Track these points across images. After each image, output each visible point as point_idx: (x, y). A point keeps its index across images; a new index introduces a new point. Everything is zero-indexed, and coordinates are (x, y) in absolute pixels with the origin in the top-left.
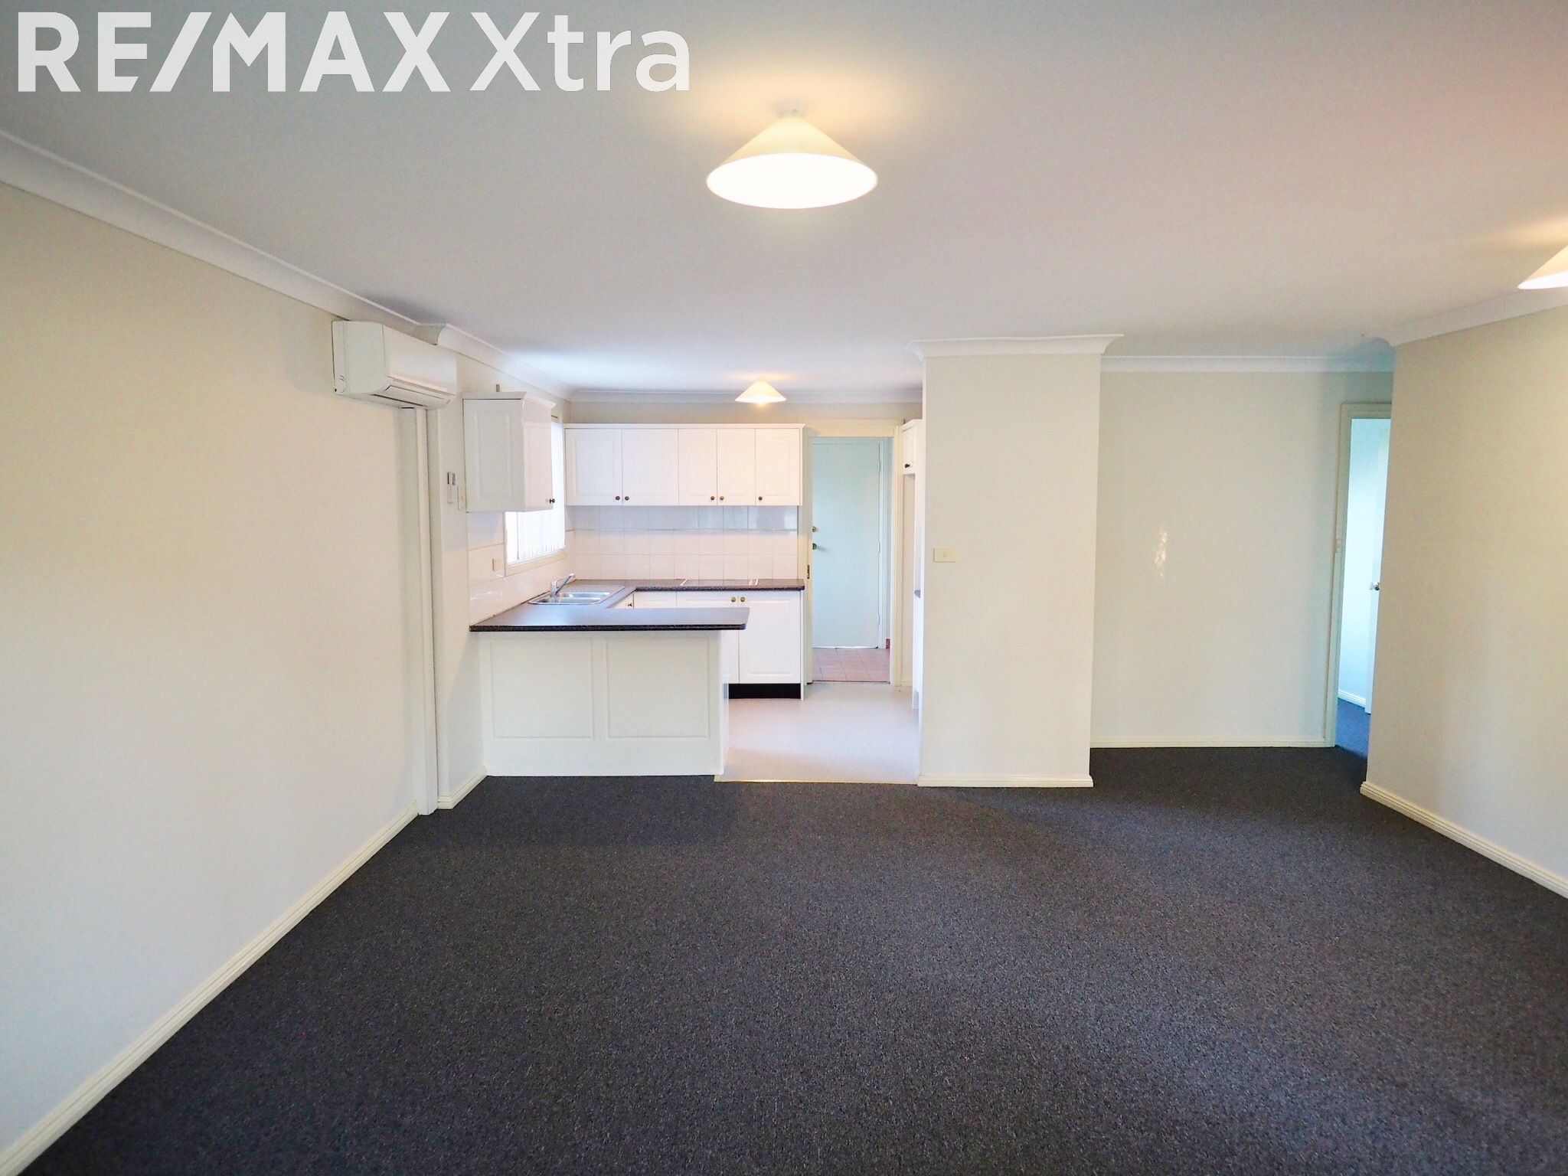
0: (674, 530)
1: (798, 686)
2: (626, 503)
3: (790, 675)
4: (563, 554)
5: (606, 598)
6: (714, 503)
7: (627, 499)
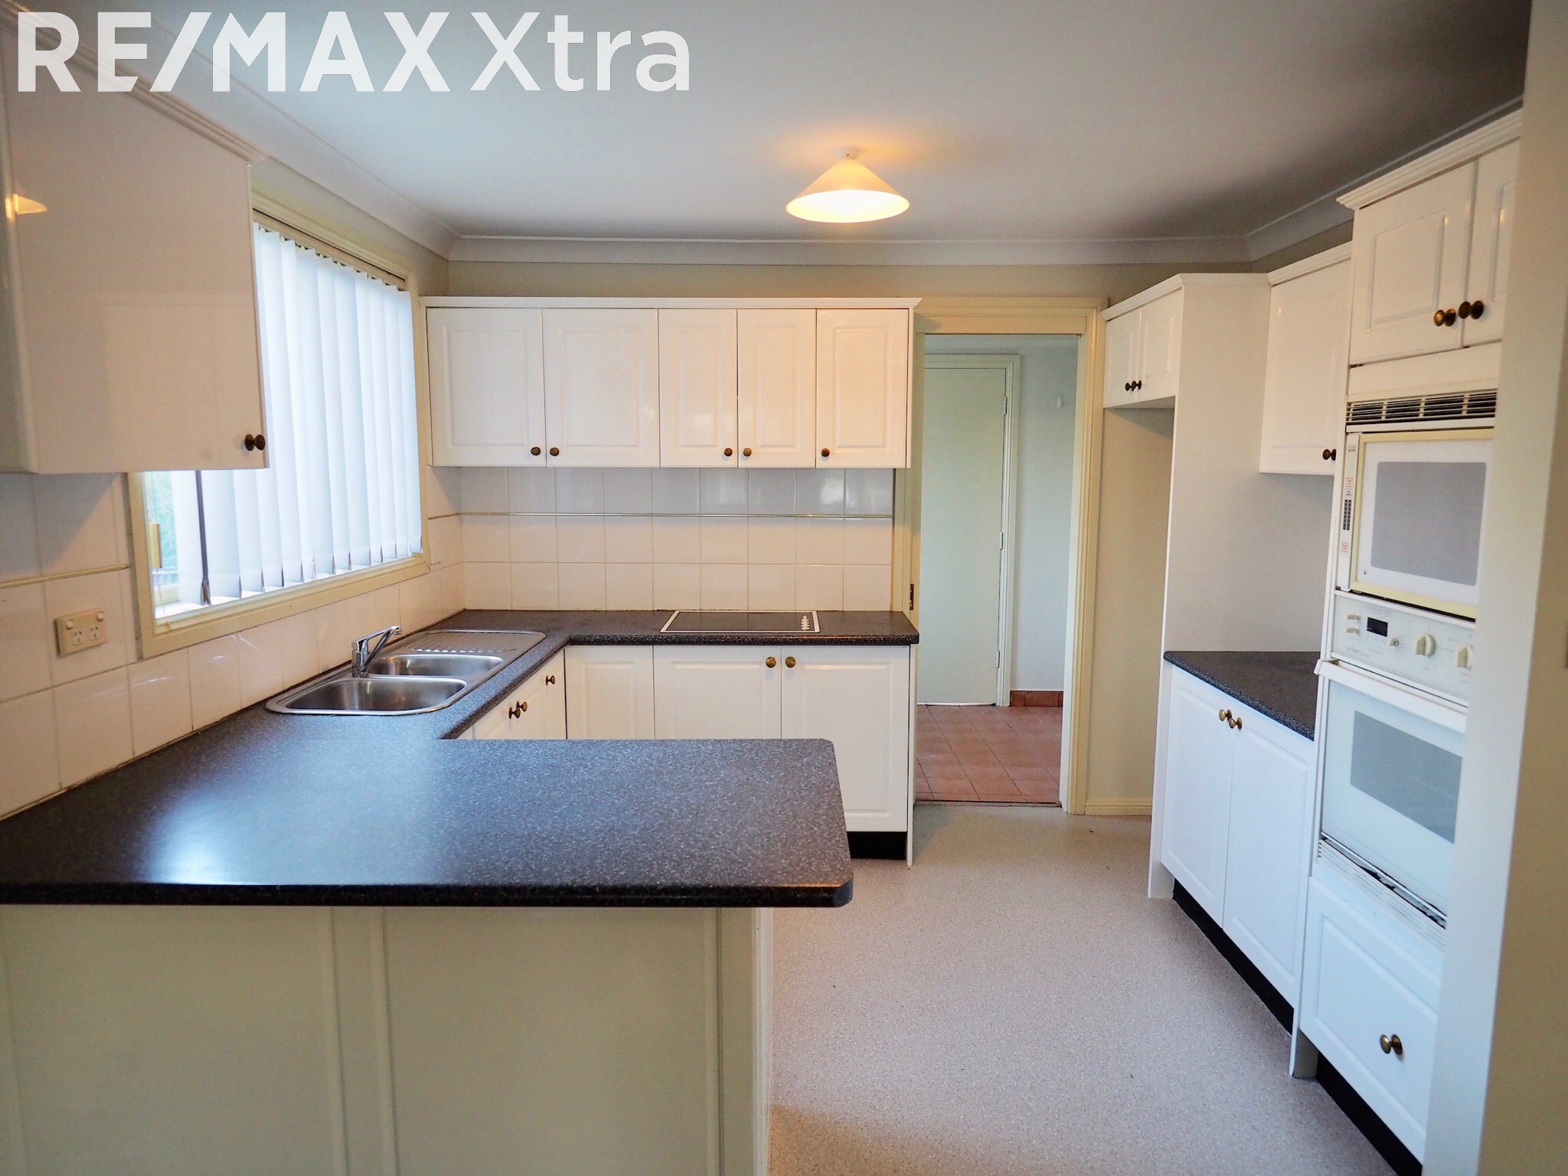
0: (651, 515)
1: (902, 837)
2: (554, 461)
3: (887, 815)
4: (421, 565)
5: (494, 670)
6: (731, 462)
7: (555, 452)
